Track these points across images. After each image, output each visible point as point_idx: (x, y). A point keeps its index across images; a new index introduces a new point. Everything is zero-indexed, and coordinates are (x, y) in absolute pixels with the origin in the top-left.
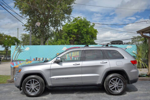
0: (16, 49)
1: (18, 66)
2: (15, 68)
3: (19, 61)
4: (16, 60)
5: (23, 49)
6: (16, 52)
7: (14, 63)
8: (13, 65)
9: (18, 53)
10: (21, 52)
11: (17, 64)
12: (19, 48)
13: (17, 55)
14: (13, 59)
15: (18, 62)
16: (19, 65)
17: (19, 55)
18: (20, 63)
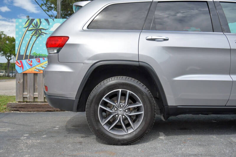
0: (29, 26)
1: (33, 70)
2: (26, 74)
3: (36, 57)
4: (28, 54)
5: (47, 27)
6: (29, 34)
7: (24, 61)
8: (22, 66)
9: (34, 38)
10: (40, 34)
11: (31, 65)
12: (36, 25)
13: (31, 43)
14: (22, 53)
15: (34, 60)
16: (37, 67)
17: (37, 42)
18: (39, 62)
